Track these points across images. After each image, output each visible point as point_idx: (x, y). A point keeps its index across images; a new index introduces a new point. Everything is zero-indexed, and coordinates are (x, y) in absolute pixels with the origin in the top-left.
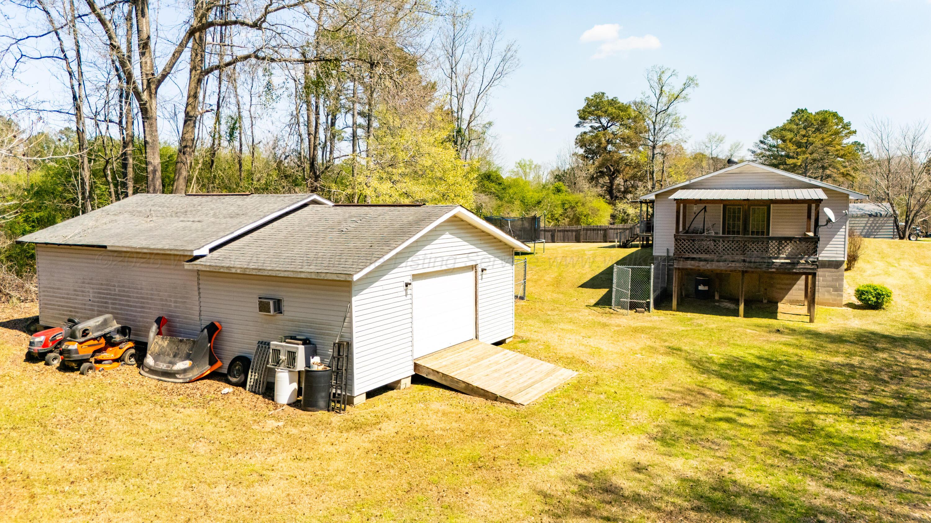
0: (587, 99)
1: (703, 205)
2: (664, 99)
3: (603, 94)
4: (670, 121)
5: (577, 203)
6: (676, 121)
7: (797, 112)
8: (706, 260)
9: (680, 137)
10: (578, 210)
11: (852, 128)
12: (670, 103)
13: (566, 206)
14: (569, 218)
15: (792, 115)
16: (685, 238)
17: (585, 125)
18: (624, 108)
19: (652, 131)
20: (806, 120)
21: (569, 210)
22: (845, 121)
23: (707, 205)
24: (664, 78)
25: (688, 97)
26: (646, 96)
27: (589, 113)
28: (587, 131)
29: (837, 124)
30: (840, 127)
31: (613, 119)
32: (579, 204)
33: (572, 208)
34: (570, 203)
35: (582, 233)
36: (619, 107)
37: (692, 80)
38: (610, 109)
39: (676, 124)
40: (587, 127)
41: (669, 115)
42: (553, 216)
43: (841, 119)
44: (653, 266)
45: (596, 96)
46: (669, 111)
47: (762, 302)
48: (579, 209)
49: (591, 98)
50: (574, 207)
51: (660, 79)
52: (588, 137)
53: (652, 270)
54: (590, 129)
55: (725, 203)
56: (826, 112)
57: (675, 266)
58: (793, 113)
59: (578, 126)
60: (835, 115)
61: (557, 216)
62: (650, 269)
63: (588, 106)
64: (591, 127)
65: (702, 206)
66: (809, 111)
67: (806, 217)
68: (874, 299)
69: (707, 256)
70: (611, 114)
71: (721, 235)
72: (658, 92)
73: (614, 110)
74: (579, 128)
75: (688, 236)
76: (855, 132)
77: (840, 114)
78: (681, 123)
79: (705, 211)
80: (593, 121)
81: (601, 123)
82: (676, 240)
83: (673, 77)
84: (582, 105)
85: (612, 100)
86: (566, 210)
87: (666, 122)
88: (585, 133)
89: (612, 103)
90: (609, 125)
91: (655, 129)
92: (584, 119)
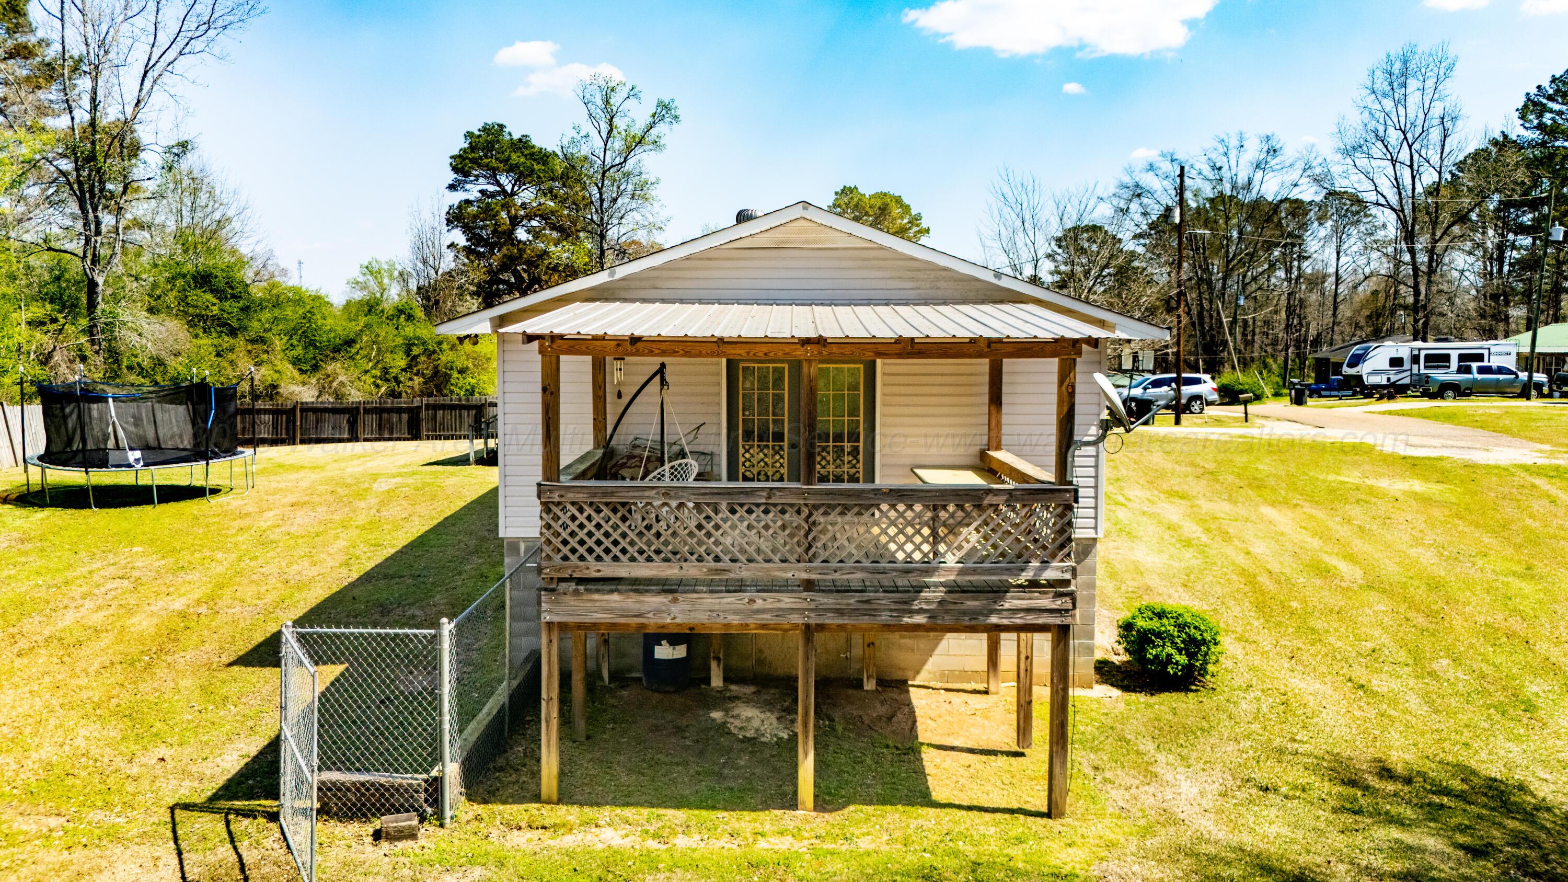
0: (469, 135)
1: (654, 363)
2: (617, 144)
3: (501, 127)
4: (630, 187)
5: (440, 343)
6: (643, 186)
7: (843, 191)
8: (668, 587)
9: (651, 219)
10: (443, 358)
11: (924, 224)
12: (629, 150)
13: (416, 351)
14: (423, 375)
15: (834, 197)
16: (580, 497)
17: (468, 186)
18: (543, 157)
19: (598, 204)
20: (856, 206)
21: (423, 358)
22: (914, 212)
23: (666, 360)
24: (615, 100)
25: (662, 142)
26: (583, 133)
27: (474, 161)
28: (472, 198)
29: (902, 218)
30: (906, 221)
31: (522, 177)
32: (445, 346)
33: (430, 354)
34: (424, 343)
35: (423, 414)
36: (532, 154)
37: (667, 107)
38: (514, 156)
39: (641, 193)
40: (472, 192)
41: (627, 175)
42: (385, 371)
43: (906, 209)
44: (447, 627)
45: (486, 129)
46: (628, 167)
47: (859, 685)
48: (446, 357)
49: (477, 133)
50: (434, 352)
51: (607, 102)
52: (473, 209)
53: (446, 644)
54: (479, 195)
55: (736, 352)
56: (885, 194)
57: (547, 617)
58: (836, 193)
59: (452, 187)
60: (898, 200)
61: (394, 371)
62: (435, 640)
63: (473, 148)
64: (482, 192)
65: (652, 363)
66: (861, 191)
67: (986, 399)
68: (1183, 659)
69: (671, 571)
70: (517, 166)
71: (725, 484)
72: (604, 128)
73: (522, 160)
74: (455, 193)
75: (593, 492)
76: (927, 231)
77: (906, 201)
78: (653, 192)
79: (663, 382)
80: (481, 180)
81: (499, 185)
82: (547, 507)
83: (632, 101)
84: (460, 144)
85: (520, 140)
86: (415, 358)
87: (622, 188)
88: (468, 202)
89: (522, 144)
90: (516, 188)
91: (602, 200)
92: (466, 174)
